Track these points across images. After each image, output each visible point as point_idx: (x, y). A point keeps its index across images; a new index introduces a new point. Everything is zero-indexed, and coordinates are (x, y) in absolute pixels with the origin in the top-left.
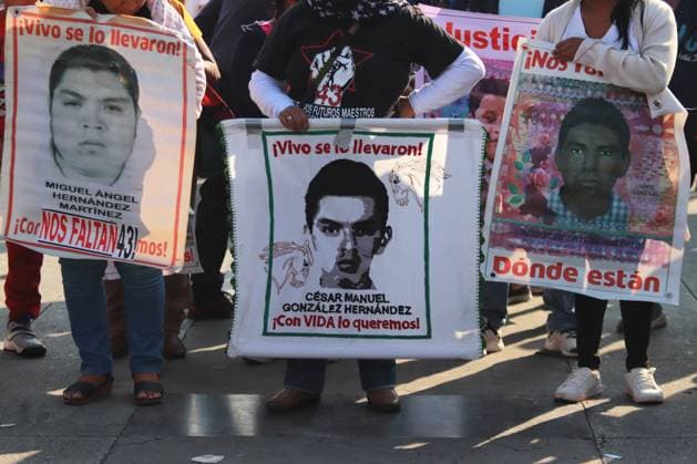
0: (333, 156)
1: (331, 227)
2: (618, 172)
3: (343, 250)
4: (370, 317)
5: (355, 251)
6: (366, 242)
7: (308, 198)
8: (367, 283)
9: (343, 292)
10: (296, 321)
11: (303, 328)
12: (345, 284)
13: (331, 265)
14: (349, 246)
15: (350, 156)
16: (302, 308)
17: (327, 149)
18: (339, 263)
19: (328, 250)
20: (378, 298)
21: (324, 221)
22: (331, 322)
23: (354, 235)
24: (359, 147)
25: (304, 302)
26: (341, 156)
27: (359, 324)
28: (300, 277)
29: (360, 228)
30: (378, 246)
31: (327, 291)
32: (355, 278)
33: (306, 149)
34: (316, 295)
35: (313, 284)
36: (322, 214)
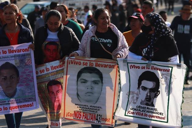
0: (146, 70)
1: (145, 89)
3: (147, 95)
4: (153, 114)
5: (150, 96)
6: (153, 94)
7: (139, 80)
9: (146, 106)
10: (133, 113)
11: (135, 115)
12: (147, 104)
13: (144, 99)
14: (149, 94)
15: (150, 70)
16: (135, 110)
17: (144, 68)
18: (146, 99)
19: (143, 95)
20: (155, 109)
21: (143, 87)
22: (142, 115)
24: (153, 68)
25: (136, 108)
26: (148, 70)
27: (150, 116)
28: (135, 101)
29: (152, 90)
30: (156, 96)
31: (142, 106)
32: (150, 103)
33: (138, 67)
34: (139, 106)
35: (138, 104)
36: (142, 85)
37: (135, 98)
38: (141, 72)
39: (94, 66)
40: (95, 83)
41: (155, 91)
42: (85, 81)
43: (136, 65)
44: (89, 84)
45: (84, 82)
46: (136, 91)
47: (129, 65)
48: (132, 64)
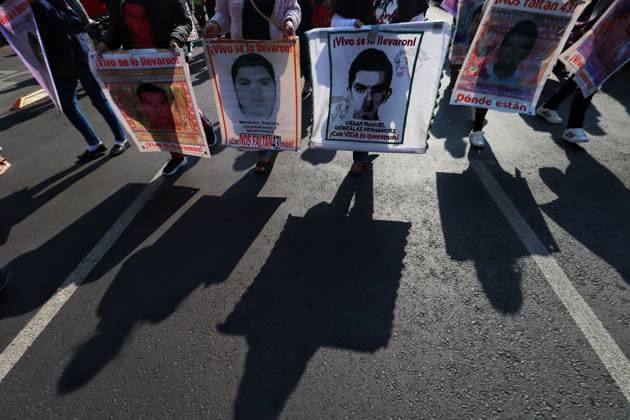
1: (361, 88)
2: (523, 57)
3: (365, 100)
4: (375, 133)
5: (372, 101)
6: (378, 96)
7: (350, 72)
8: (376, 117)
9: (364, 121)
10: (340, 134)
11: (344, 138)
12: (365, 117)
13: (359, 108)
14: (369, 99)
16: (344, 128)
17: (363, 42)
18: (363, 107)
19: (358, 99)
20: (380, 124)
21: (358, 84)
22: (357, 135)
23: (372, 93)
24: (380, 41)
25: (344, 125)
27: (370, 136)
28: (344, 114)
29: (376, 89)
30: (384, 99)
31: (356, 120)
32: (370, 115)
33: (350, 42)
34: (351, 123)
35: (350, 117)
36: (357, 81)
37: (343, 107)
38: (355, 51)
39: (255, 52)
40: (264, 83)
41: (383, 90)
42: (247, 82)
43: (347, 37)
44: (253, 85)
45: (245, 84)
46: (346, 94)
47: (332, 37)
48: (339, 36)
